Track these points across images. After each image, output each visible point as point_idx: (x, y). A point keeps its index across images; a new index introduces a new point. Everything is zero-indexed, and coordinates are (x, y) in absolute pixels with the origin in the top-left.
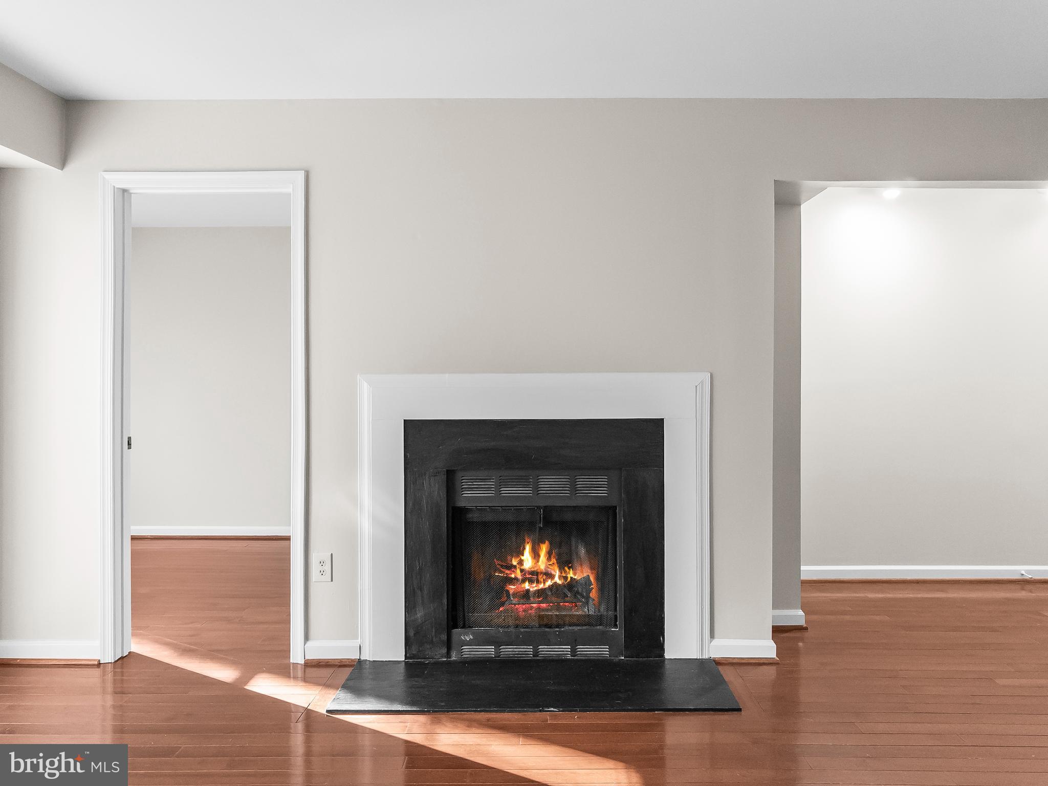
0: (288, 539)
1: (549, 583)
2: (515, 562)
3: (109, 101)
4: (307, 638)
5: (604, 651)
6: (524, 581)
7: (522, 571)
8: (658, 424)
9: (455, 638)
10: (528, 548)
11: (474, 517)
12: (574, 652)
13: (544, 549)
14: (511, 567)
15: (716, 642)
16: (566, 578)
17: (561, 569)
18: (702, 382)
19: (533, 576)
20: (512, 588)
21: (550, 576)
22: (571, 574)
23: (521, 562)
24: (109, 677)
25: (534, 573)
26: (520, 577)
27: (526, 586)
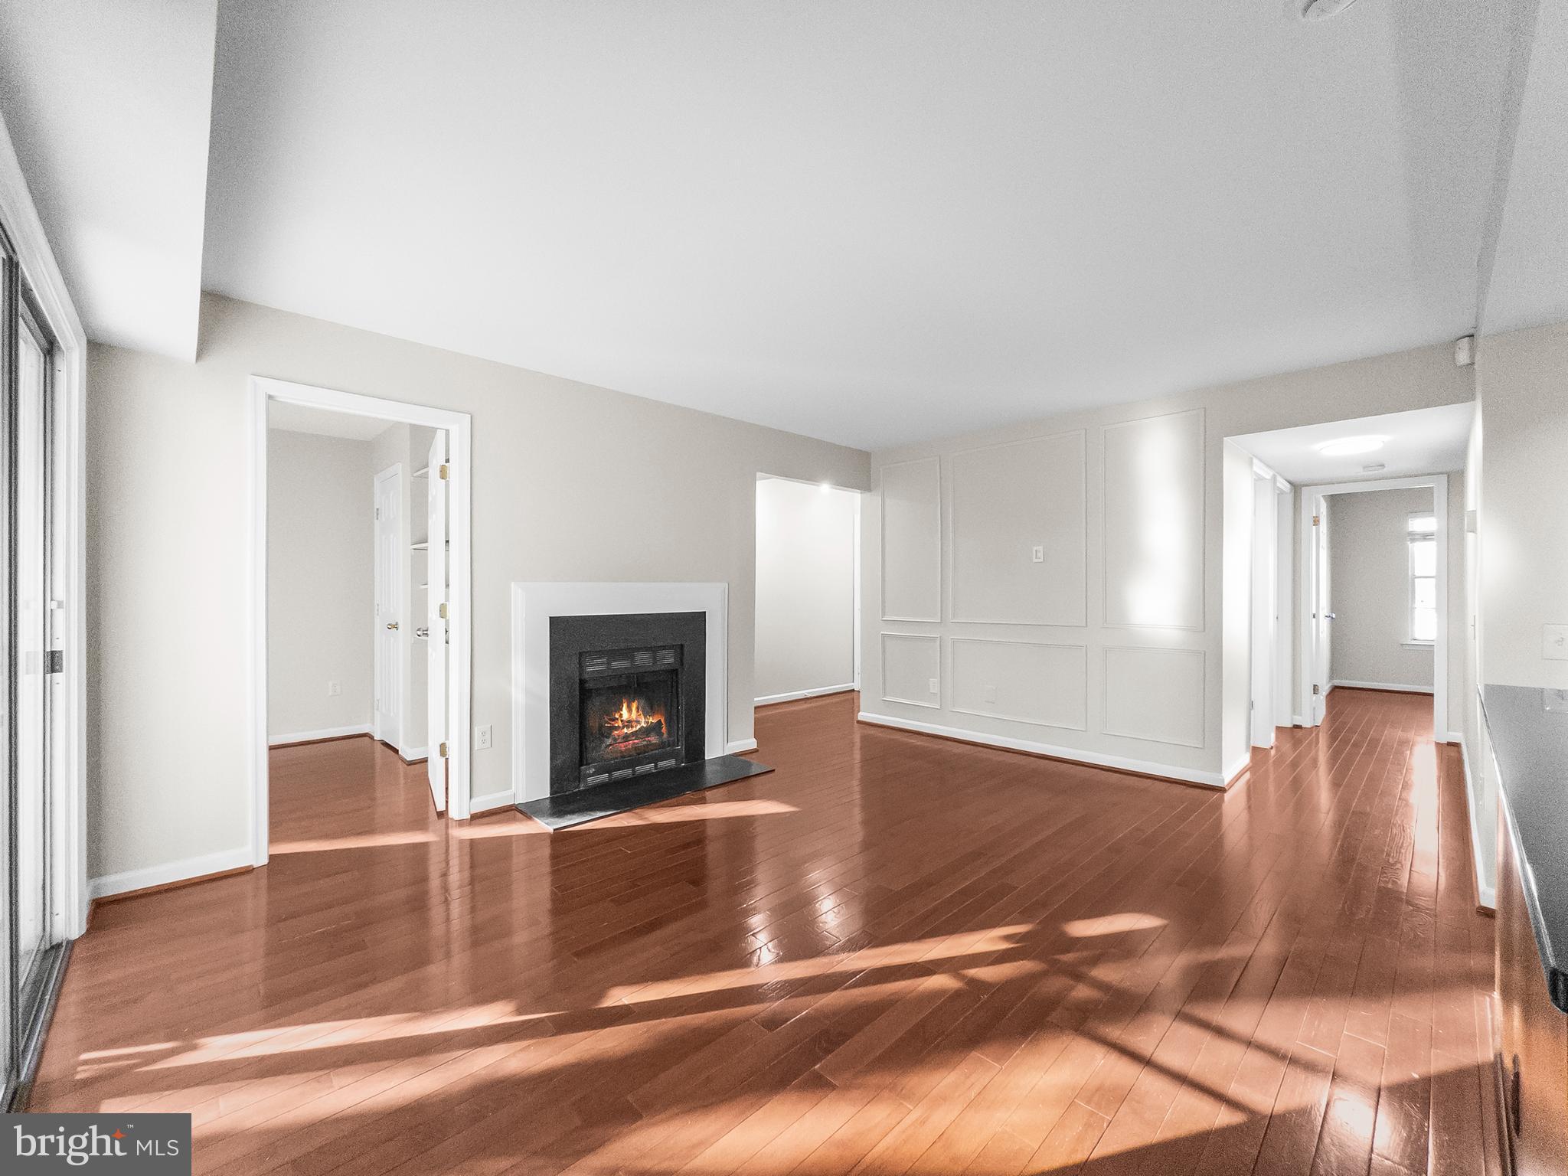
1: (639, 727)
2: (617, 716)
5: (673, 762)
6: (623, 728)
7: (622, 721)
9: (582, 773)
10: (625, 705)
11: (595, 684)
12: (656, 767)
13: (634, 705)
14: (615, 719)
16: (647, 723)
17: (645, 717)
19: (629, 723)
20: (617, 732)
21: (639, 722)
22: (651, 720)
23: (621, 715)
25: (629, 721)
26: (621, 725)
27: (625, 730)
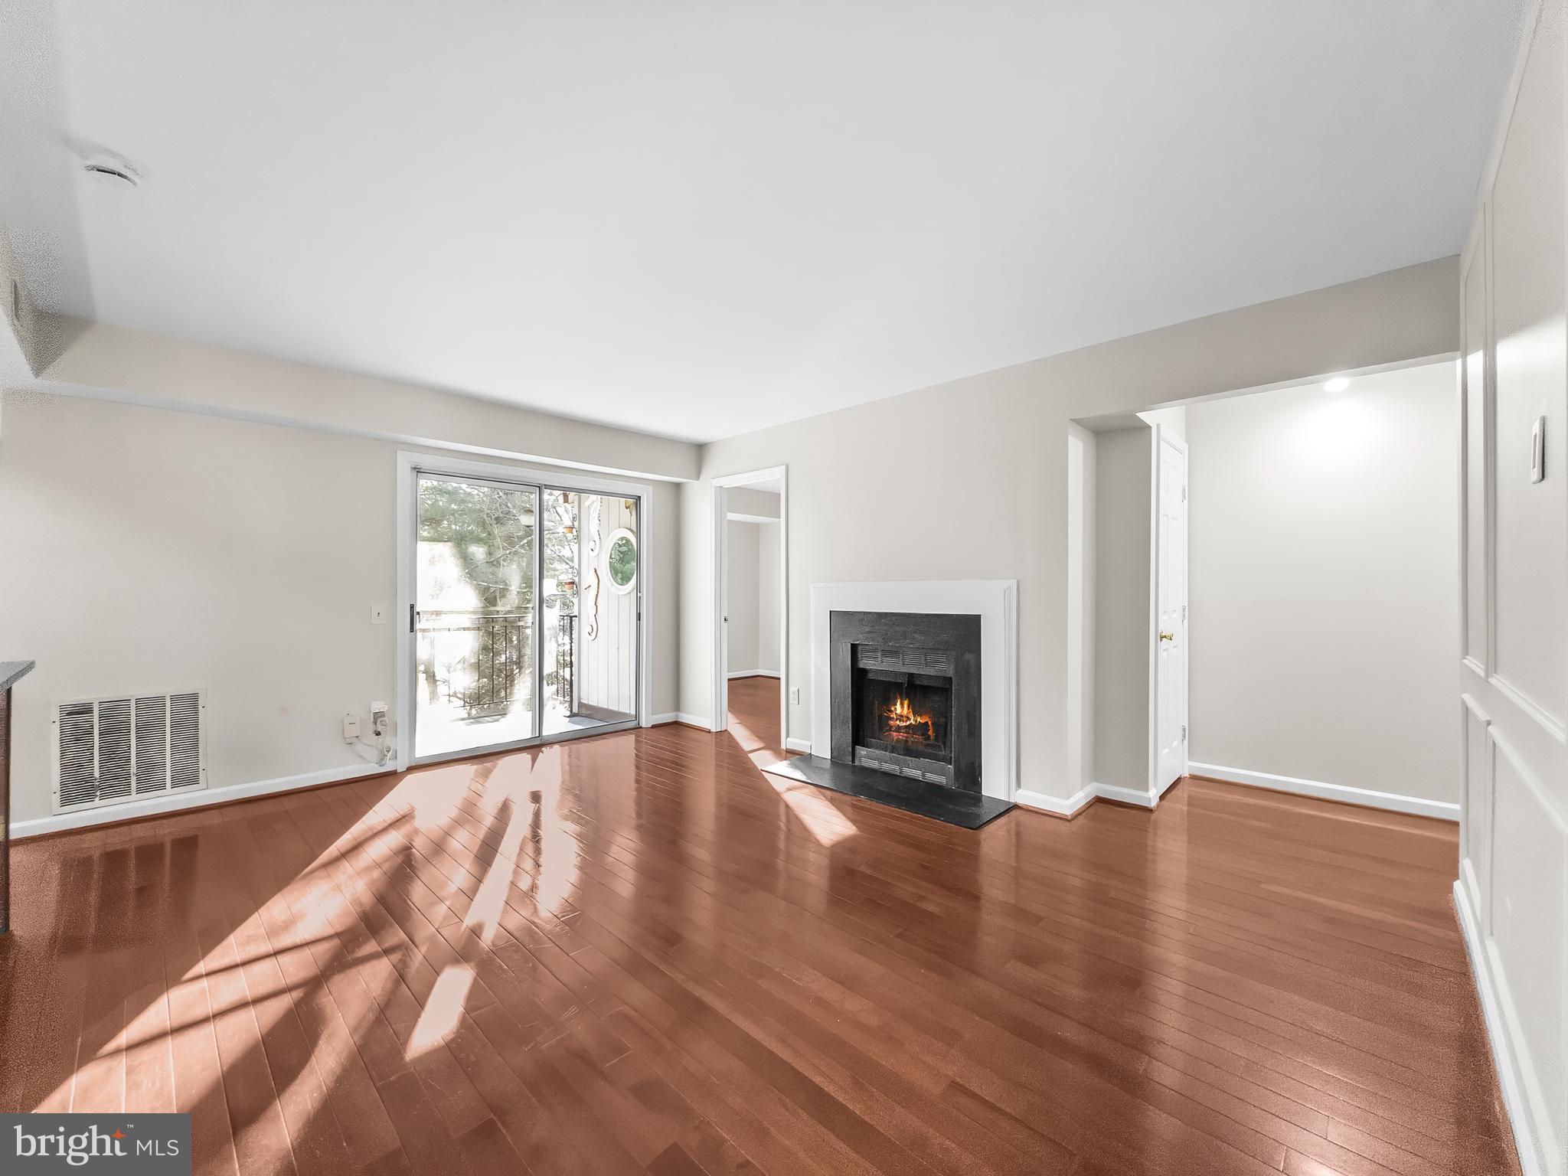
0: (779, 679)
1: (908, 723)
2: (893, 709)
3: (710, 443)
4: (788, 736)
5: (941, 780)
6: (896, 720)
7: (896, 714)
8: (977, 619)
9: (857, 752)
10: (899, 701)
11: (871, 676)
12: (923, 775)
13: (906, 703)
14: (891, 711)
15: (1020, 791)
16: (916, 721)
17: (914, 716)
18: (1010, 588)
19: (901, 717)
20: (891, 722)
21: (908, 719)
22: (919, 720)
23: (896, 709)
24: (714, 736)
25: (902, 716)
26: (895, 717)
27: (898, 722)
